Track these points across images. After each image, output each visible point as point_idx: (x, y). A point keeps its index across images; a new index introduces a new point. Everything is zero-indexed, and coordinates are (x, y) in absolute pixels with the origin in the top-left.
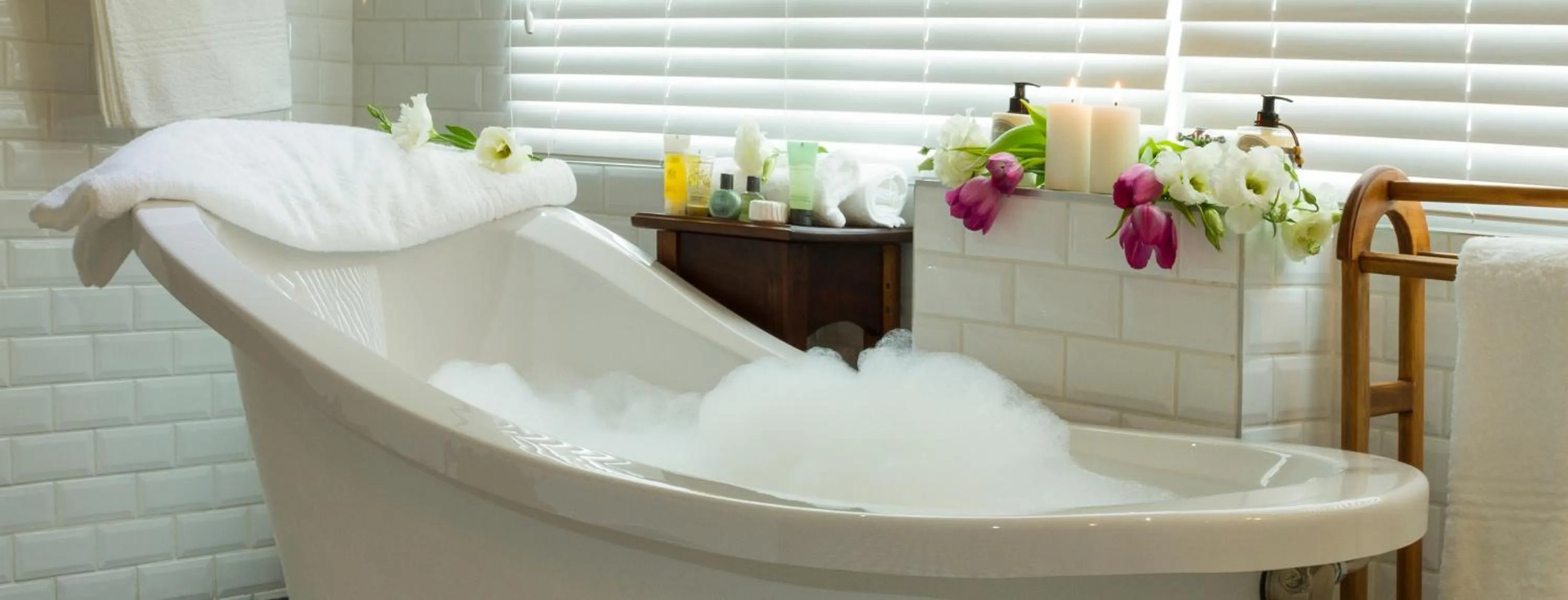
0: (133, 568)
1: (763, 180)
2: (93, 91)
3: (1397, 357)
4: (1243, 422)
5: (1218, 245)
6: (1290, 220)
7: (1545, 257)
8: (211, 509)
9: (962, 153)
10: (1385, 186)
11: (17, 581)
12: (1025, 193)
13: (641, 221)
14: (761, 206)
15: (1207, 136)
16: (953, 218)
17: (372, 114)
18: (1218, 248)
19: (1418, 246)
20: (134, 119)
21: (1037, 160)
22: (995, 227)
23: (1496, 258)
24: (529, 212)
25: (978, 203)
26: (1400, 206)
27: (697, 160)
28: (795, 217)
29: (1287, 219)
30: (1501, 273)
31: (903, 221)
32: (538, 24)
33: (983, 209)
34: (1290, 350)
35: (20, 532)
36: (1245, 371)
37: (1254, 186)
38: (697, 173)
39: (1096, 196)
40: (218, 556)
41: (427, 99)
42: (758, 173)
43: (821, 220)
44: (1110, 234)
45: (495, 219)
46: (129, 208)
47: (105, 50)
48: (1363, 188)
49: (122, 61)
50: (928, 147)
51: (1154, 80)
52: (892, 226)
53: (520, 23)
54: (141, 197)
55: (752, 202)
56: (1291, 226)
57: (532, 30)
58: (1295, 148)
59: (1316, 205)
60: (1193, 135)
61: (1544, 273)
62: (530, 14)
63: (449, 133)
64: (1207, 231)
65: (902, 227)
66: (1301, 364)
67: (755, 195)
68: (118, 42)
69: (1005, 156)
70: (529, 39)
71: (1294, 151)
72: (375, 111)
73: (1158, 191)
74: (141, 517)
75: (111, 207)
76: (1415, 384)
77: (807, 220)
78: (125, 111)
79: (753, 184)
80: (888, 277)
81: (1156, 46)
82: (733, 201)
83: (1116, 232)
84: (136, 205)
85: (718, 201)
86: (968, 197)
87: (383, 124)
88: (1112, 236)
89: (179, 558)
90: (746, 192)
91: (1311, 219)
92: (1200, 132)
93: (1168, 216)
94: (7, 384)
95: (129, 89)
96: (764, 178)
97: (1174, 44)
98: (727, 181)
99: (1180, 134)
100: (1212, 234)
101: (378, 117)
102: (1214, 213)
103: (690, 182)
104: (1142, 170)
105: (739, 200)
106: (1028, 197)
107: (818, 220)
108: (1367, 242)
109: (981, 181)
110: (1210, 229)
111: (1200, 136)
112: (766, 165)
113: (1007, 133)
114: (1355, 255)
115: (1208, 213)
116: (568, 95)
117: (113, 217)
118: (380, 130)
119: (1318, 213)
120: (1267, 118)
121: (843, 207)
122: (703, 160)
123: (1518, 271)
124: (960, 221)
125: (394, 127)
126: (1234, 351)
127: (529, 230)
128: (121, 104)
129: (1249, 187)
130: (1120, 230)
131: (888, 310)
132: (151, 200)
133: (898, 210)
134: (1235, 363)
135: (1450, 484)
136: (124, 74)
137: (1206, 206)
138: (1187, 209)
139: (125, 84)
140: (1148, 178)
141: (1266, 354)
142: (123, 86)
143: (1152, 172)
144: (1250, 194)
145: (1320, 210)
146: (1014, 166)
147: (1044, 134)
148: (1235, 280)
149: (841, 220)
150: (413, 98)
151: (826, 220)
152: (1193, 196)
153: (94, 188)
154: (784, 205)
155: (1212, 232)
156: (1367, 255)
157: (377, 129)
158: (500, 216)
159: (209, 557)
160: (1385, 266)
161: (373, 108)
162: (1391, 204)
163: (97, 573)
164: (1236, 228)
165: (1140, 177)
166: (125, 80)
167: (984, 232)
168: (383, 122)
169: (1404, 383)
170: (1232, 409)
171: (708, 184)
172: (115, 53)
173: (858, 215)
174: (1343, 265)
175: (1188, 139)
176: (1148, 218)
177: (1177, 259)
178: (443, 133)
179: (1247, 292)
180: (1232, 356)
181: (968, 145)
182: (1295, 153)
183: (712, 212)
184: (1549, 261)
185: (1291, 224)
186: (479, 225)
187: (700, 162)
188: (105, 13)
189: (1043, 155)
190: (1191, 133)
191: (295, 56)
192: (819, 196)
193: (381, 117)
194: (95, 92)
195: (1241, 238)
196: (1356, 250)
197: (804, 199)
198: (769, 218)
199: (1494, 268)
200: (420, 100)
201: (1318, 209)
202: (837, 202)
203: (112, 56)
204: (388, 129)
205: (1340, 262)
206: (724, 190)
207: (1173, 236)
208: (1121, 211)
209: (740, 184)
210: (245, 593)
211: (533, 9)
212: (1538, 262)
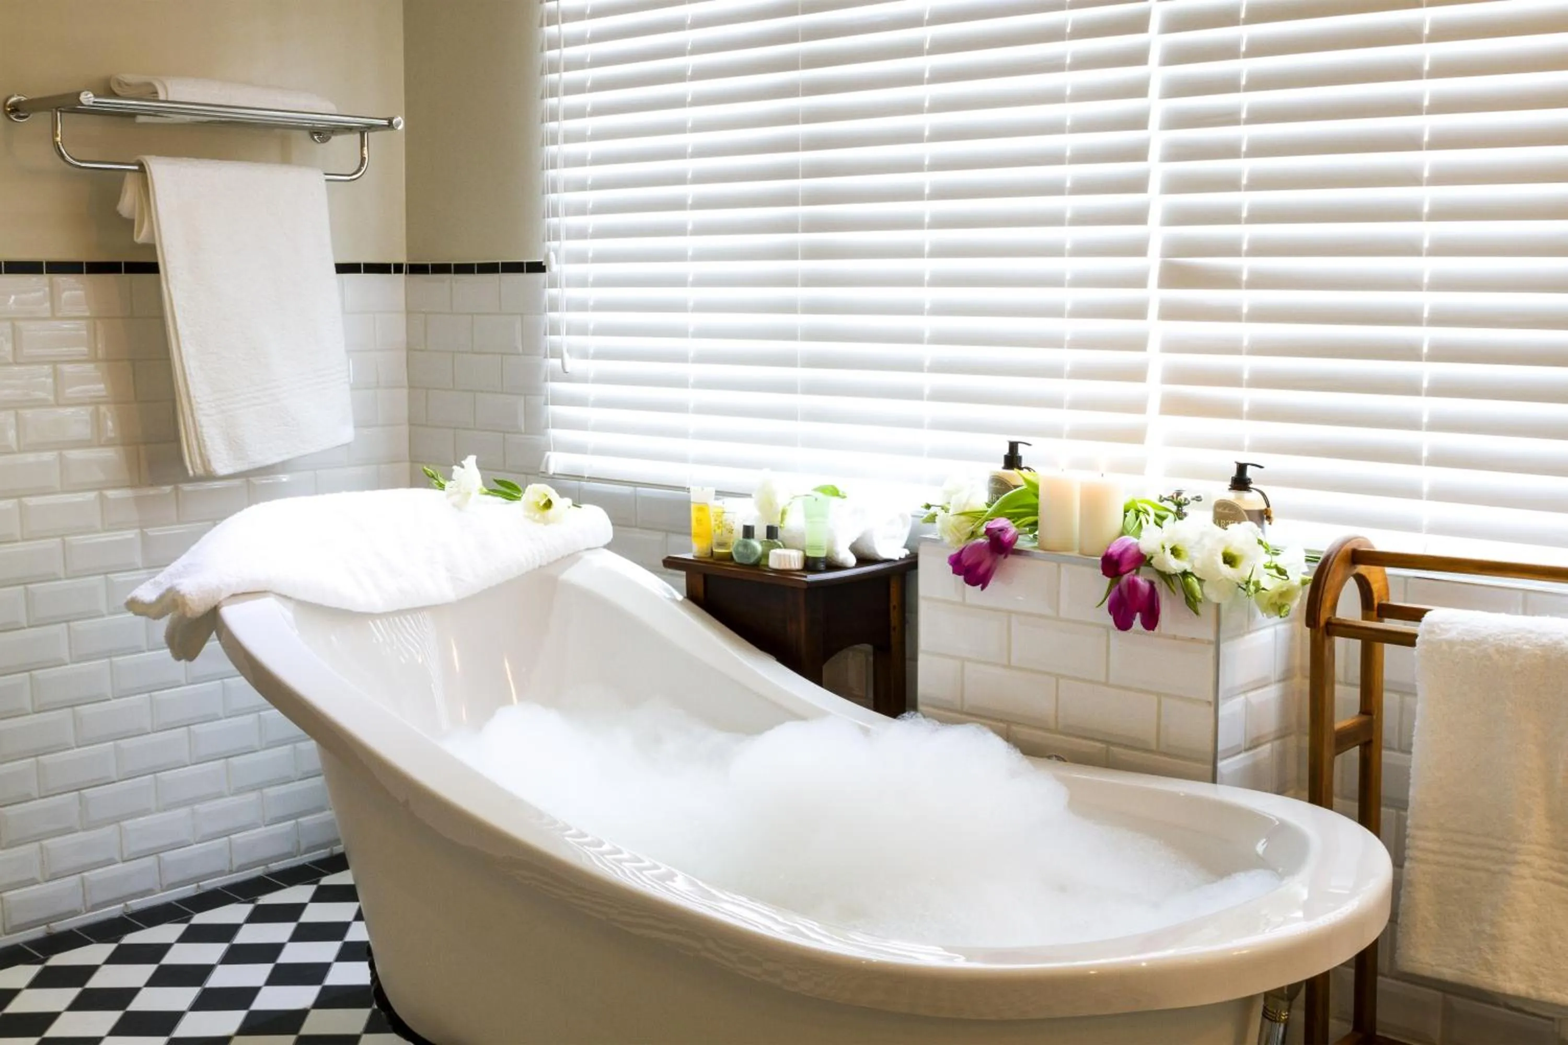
0: (226, 839)
1: (780, 527)
2: (176, 439)
3: (1358, 681)
4: (1219, 756)
5: (1197, 611)
6: (1264, 589)
7: (1499, 636)
8: (293, 781)
9: (963, 518)
10: (1350, 553)
11: (124, 861)
12: (1019, 552)
13: (672, 563)
14: (779, 556)
15: (1186, 499)
16: (955, 576)
17: (428, 475)
18: (1197, 613)
19: (1379, 597)
20: (214, 469)
21: (1031, 519)
22: (993, 584)
23: (1453, 635)
24: (571, 558)
25: (978, 564)
26: (1362, 569)
27: (721, 510)
28: (810, 564)
29: (1261, 588)
30: (1457, 648)
31: (907, 552)
32: (574, 365)
33: (981, 570)
34: (1260, 684)
35: (123, 820)
36: (1221, 713)
37: (1230, 560)
38: (721, 522)
39: (1084, 556)
40: (300, 820)
41: (478, 462)
42: (775, 522)
43: (834, 563)
44: (1100, 601)
45: (540, 567)
46: (213, 606)
47: (187, 411)
48: (1332, 557)
49: (203, 420)
50: (931, 503)
51: (1135, 436)
52: (897, 558)
53: (556, 362)
54: (224, 595)
55: (773, 551)
56: (1263, 593)
57: (567, 370)
58: (1266, 510)
59: (1287, 576)
60: (1173, 497)
61: (1497, 651)
62: (566, 356)
63: (499, 487)
64: (1187, 598)
65: (907, 557)
66: (1271, 694)
67: (775, 543)
68: (198, 403)
69: (1002, 522)
70: (566, 376)
71: (1265, 512)
72: (429, 471)
73: (1141, 560)
74: (232, 795)
75: (197, 605)
76: (1375, 717)
77: (822, 566)
78: (206, 462)
79: (772, 532)
80: (894, 601)
81: (1138, 407)
82: (754, 549)
83: (1105, 599)
84: (220, 603)
85: (741, 549)
86: (968, 561)
87: (436, 481)
88: (1102, 603)
89: (266, 825)
90: (766, 540)
91: (1282, 587)
92: (1179, 494)
93: (1152, 584)
94: (110, 697)
95: (209, 443)
96: (782, 525)
97: (1154, 404)
98: (748, 532)
99: (1161, 497)
100: (1191, 601)
101: (433, 477)
102: (1192, 581)
103: (715, 531)
104: (1127, 543)
105: (759, 548)
106: (1022, 557)
107: (832, 565)
108: (1334, 607)
109: (982, 544)
110: (1189, 596)
111: (1179, 498)
112: (783, 513)
113: (1004, 496)
114: (1322, 622)
115: (1188, 581)
116: (601, 427)
117: (199, 615)
118: (435, 488)
119: (1288, 581)
120: (1241, 482)
121: (854, 549)
122: (726, 510)
123: (1473, 647)
124: (961, 578)
125: (448, 484)
126: (1211, 698)
127: (573, 575)
128: (201, 455)
129: (1225, 562)
130: (1108, 598)
131: (894, 629)
132: (234, 595)
133: (903, 543)
134: (1212, 709)
135: (1409, 831)
136: (204, 430)
137: (1185, 574)
138: (1167, 577)
139: (206, 439)
140: (1132, 551)
141: (1239, 694)
142: (204, 441)
143: (1137, 544)
144: (1226, 569)
145: (1290, 577)
146: (1010, 531)
147: (1037, 496)
148: (1212, 637)
149: (851, 560)
150: (463, 462)
151: (837, 562)
152: (1174, 565)
153: (182, 593)
154: (801, 553)
155: (1192, 600)
156: (1334, 621)
157: (433, 487)
158: (544, 563)
159: (293, 822)
160: (1349, 630)
161: (429, 470)
162: (1355, 568)
163: (195, 846)
164: (1214, 597)
165: (1126, 550)
166: (205, 435)
167: (983, 588)
168: (437, 480)
169: (1365, 718)
170: (1210, 748)
171: (731, 531)
172: (196, 415)
173: (867, 551)
174: (1311, 631)
175: (1168, 500)
176: (1133, 586)
177: (1159, 623)
178: (493, 488)
179: (1222, 646)
180: (1209, 703)
181: (967, 510)
182: (1266, 514)
183: (735, 557)
184: (1502, 640)
185: (1263, 591)
186: (527, 573)
187: (724, 512)
188: (185, 380)
189: (1036, 514)
190: (1171, 494)
191: (354, 388)
192: (832, 543)
193: (436, 477)
194: (177, 440)
195: (1218, 606)
196: (1324, 616)
197: (819, 548)
198: (787, 567)
199: (1451, 643)
200: (470, 461)
201: (1288, 578)
202: (849, 544)
203: (192, 415)
204: (442, 487)
205: (1308, 629)
206: (745, 540)
207: (1156, 604)
208: (1107, 580)
209: (760, 532)
210: (326, 848)
211: (568, 351)
212: (1491, 640)
